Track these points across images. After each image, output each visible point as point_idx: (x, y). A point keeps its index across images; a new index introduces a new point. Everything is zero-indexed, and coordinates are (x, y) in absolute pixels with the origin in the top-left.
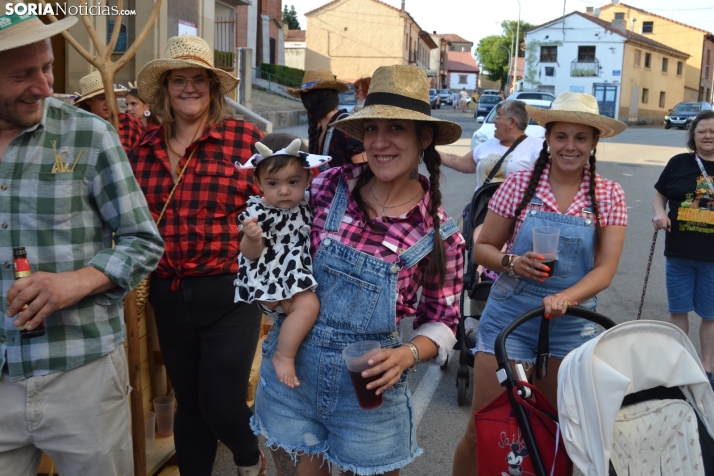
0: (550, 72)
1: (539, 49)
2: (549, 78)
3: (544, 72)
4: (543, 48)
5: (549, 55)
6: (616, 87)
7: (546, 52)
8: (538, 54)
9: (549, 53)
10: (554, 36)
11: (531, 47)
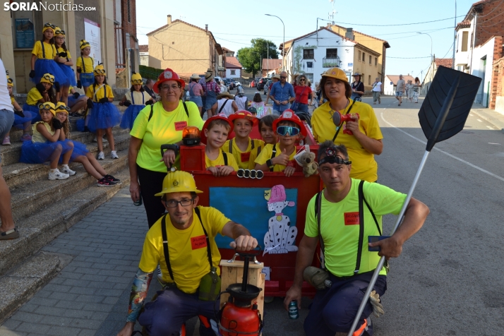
0: (310, 65)
1: (302, 51)
2: (309, 68)
3: (306, 65)
4: (304, 50)
5: (309, 55)
7: (306, 53)
8: (302, 54)
9: (309, 53)
10: (312, 43)
11: (297, 50)
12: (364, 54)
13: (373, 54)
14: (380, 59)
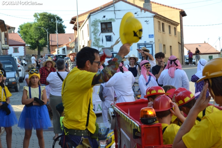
0: (109, 39)
1: (100, 24)
2: (108, 42)
3: (105, 39)
4: (102, 23)
5: (106, 28)
6: (152, 45)
7: (104, 26)
8: (99, 28)
9: (107, 26)
10: (109, 15)
11: (94, 24)
12: (163, 24)
13: (172, 24)
14: (178, 28)
